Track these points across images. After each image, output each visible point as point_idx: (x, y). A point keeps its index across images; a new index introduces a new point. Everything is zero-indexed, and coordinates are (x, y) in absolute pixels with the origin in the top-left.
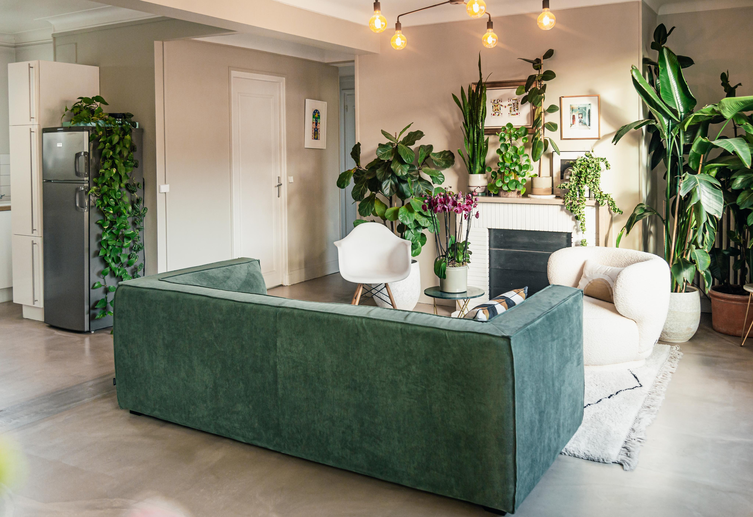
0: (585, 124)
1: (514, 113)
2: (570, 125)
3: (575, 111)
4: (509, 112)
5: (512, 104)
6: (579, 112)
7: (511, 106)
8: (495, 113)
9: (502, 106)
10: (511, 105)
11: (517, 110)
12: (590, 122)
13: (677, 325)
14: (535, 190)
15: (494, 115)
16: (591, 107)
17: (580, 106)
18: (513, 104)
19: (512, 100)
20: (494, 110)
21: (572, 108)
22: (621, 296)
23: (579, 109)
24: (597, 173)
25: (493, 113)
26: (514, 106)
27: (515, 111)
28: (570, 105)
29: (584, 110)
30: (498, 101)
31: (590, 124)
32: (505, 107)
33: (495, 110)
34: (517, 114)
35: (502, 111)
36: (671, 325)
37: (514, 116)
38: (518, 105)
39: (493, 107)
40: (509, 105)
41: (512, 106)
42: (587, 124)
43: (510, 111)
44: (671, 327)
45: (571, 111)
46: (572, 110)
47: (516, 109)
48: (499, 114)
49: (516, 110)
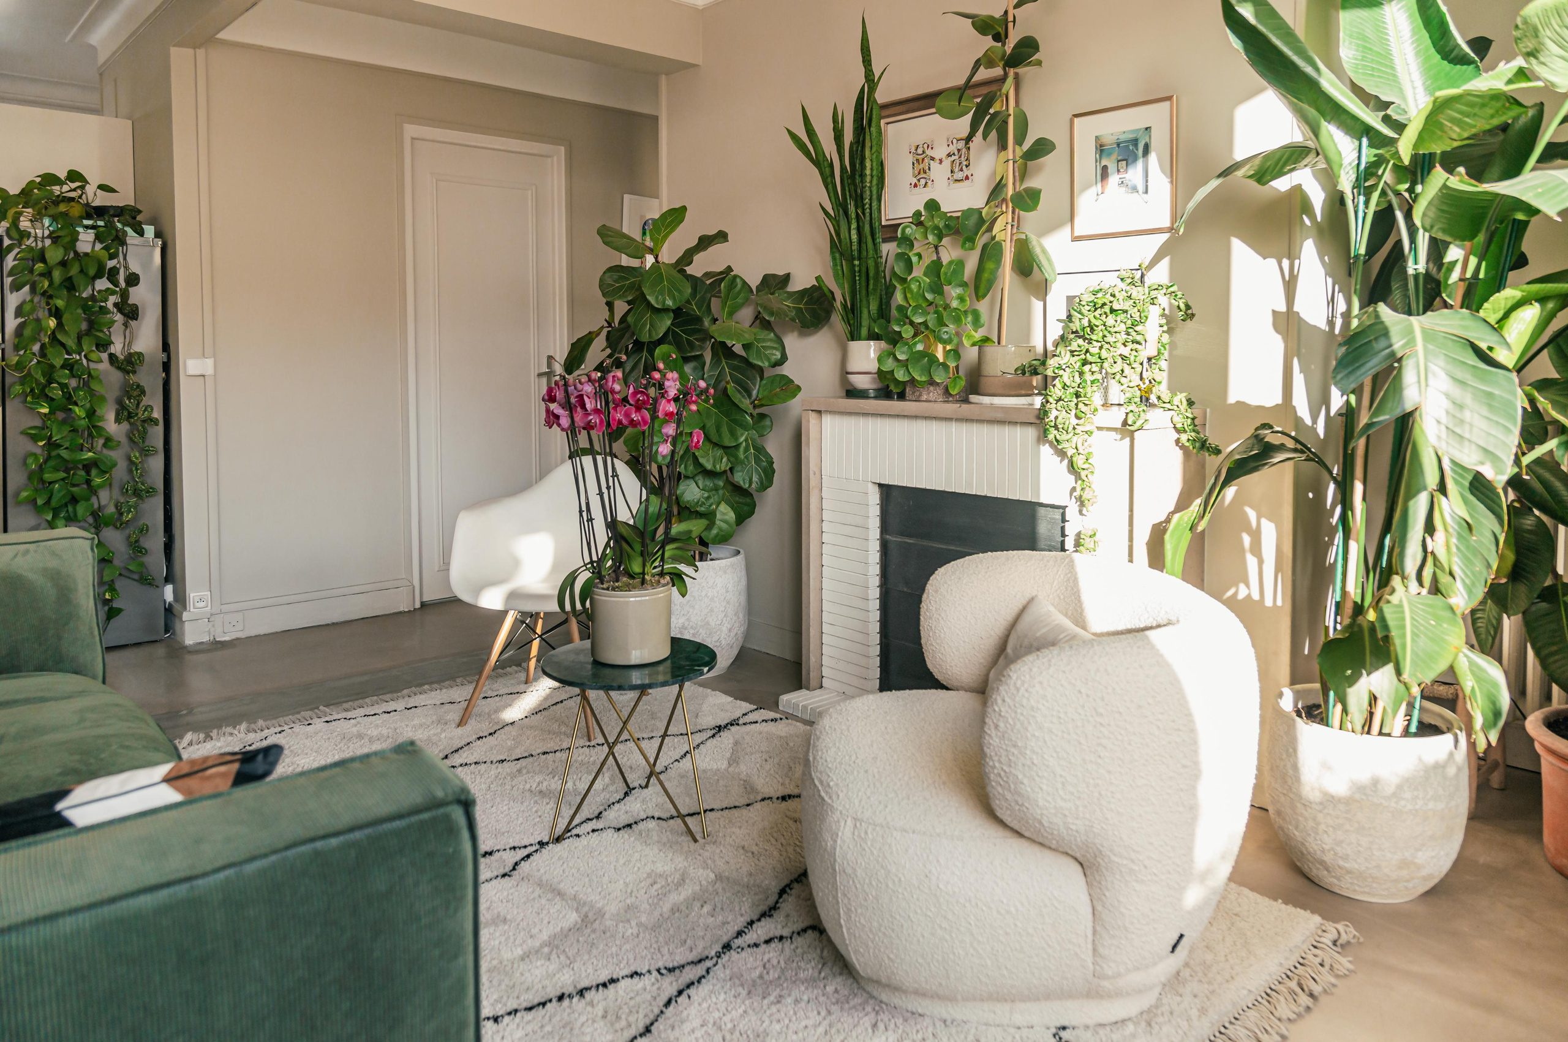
0: (1135, 189)
1: (959, 175)
2: (1096, 197)
3: (1109, 155)
4: (950, 175)
5: (956, 153)
6: (1118, 156)
7: (953, 158)
8: (919, 180)
9: (933, 159)
10: (954, 154)
11: (967, 166)
12: (1147, 181)
13: (1359, 845)
14: (985, 383)
15: (916, 186)
16: (1150, 137)
17: (1123, 137)
18: (959, 150)
19: (955, 141)
20: (916, 172)
21: (1101, 146)
22: (997, 764)
23: (1118, 145)
24: (1136, 328)
25: (915, 180)
26: (960, 157)
27: (961, 170)
28: (1096, 137)
29: (1131, 148)
30: (926, 146)
31: (1147, 186)
32: (941, 161)
33: (919, 173)
34: (967, 178)
35: (933, 174)
36: (1339, 843)
37: (961, 184)
38: (968, 153)
39: (913, 164)
40: (949, 155)
41: (956, 157)
42: (1141, 188)
43: (952, 172)
44: (1338, 849)
45: (1098, 156)
46: (1102, 151)
47: (965, 163)
48: (926, 183)
49: (964, 167)
